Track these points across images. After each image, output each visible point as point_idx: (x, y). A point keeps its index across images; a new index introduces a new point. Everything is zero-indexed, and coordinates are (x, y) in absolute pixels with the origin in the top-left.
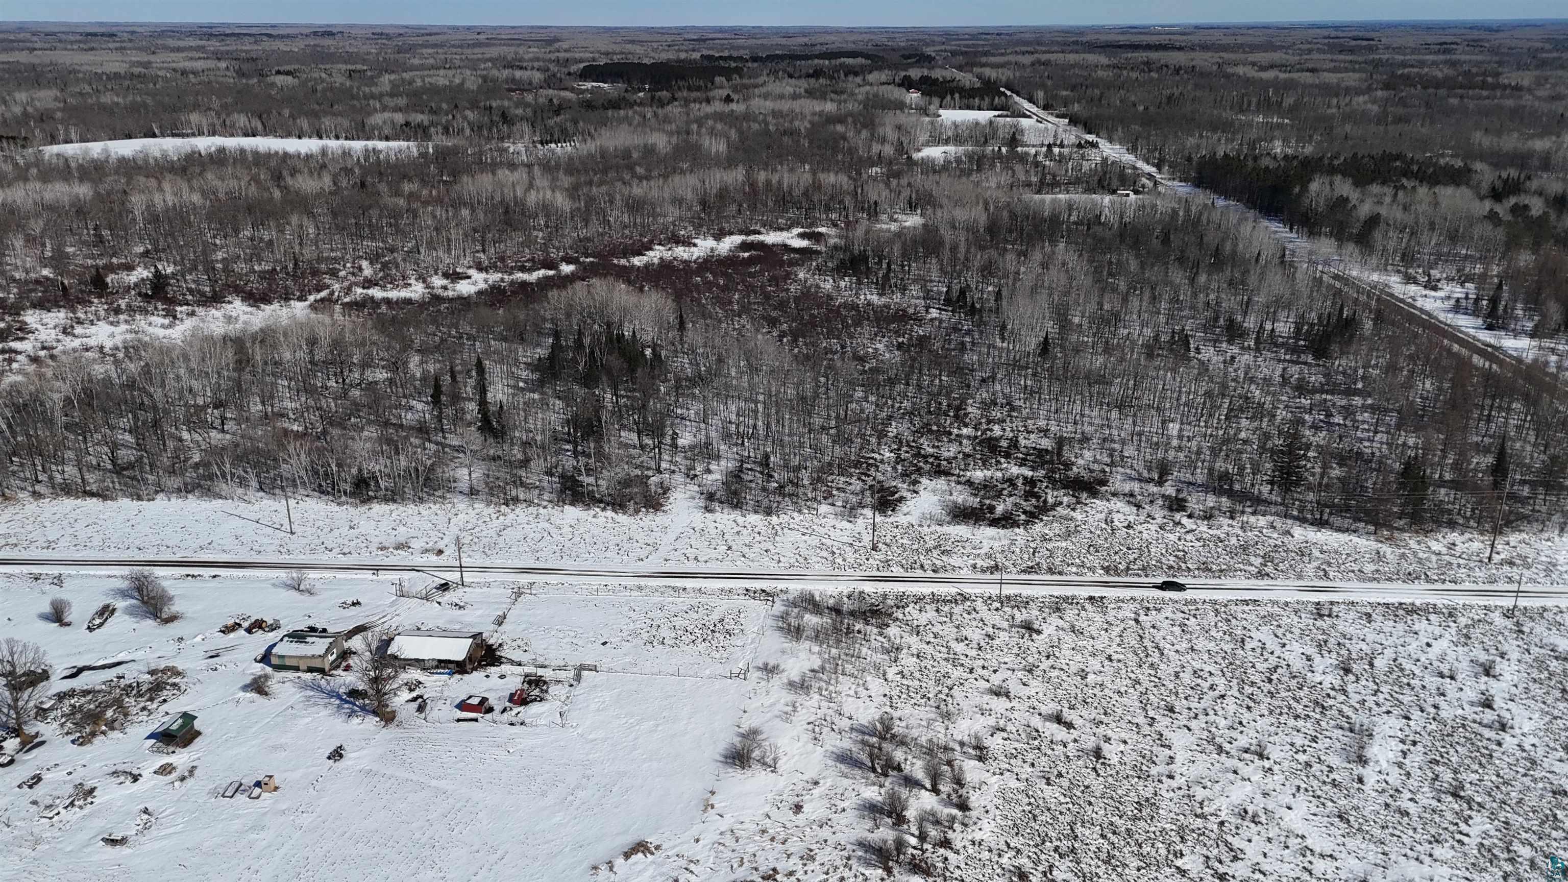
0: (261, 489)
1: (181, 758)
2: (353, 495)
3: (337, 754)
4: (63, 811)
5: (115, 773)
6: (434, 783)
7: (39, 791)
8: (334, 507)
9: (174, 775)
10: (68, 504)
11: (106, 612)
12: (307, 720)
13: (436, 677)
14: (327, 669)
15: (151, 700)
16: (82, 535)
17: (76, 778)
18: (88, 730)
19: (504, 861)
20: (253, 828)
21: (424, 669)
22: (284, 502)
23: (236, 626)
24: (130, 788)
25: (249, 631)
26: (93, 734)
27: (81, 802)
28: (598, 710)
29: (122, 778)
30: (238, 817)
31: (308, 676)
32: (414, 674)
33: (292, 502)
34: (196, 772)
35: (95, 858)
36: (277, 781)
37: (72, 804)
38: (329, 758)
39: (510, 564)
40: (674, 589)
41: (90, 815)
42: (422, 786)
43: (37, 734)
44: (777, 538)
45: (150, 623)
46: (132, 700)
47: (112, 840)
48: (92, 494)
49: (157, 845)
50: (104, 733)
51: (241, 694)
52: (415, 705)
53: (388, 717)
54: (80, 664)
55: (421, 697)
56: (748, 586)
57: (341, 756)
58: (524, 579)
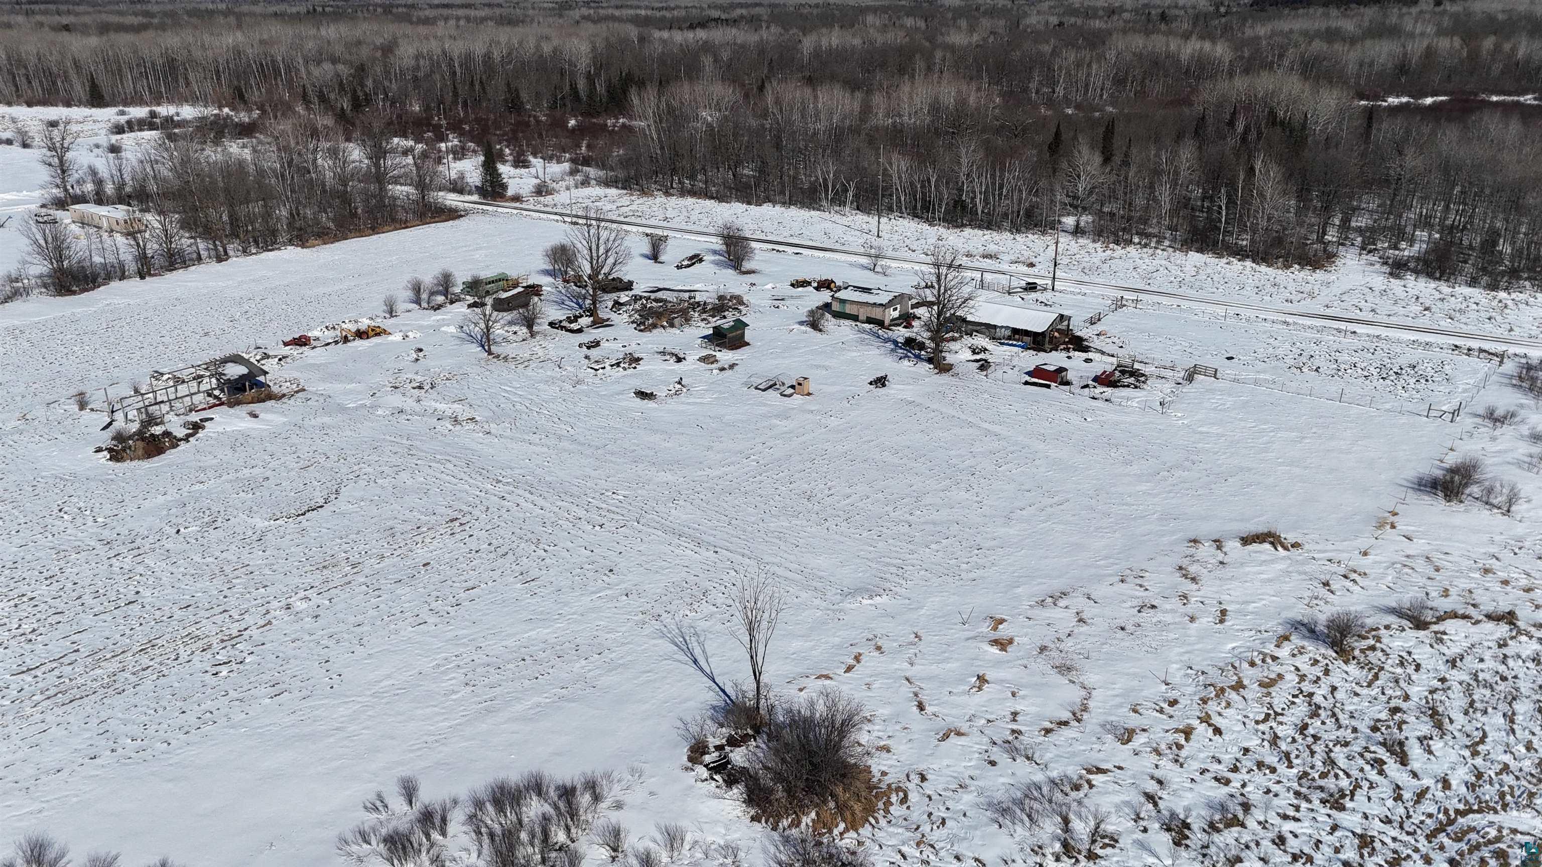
0: (858, 209)
1: (725, 356)
2: (945, 220)
3: (881, 382)
4: (608, 368)
5: (663, 353)
6: (985, 425)
7: (594, 353)
8: (926, 226)
9: (714, 366)
10: (690, 201)
11: (696, 259)
12: (855, 354)
13: (1006, 348)
14: (887, 322)
15: (713, 316)
16: (694, 218)
17: (628, 350)
18: (651, 321)
19: (1061, 507)
20: (777, 416)
21: (993, 338)
22: (876, 218)
23: (804, 283)
24: (672, 365)
25: (817, 289)
26: (654, 326)
27: (626, 366)
28: (1215, 409)
29: (668, 357)
30: (765, 405)
31: (867, 326)
32: (981, 341)
33: (884, 220)
34: (736, 368)
35: (624, 404)
36: (811, 386)
37: (618, 364)
38: (871, 383)
39: (1113, 283)
40: (1339, 331)
41: (631, 376)
42: (971, 425)
43: (608, 319)
44: (1507, 311)
45: (731, 271)
46: (696, 315)
47: (642, 393)
48: (712, 198)
49: (682, 407)
50: (664, 327)
51: (797, 326)
52: (977, 365)
53: (943, 367)
54: (661, 286)
55: (986, 361)
56: (1457, 343)
57: (884, 385)
58: (1128, 296)
